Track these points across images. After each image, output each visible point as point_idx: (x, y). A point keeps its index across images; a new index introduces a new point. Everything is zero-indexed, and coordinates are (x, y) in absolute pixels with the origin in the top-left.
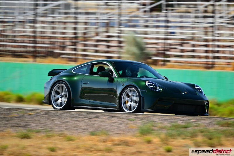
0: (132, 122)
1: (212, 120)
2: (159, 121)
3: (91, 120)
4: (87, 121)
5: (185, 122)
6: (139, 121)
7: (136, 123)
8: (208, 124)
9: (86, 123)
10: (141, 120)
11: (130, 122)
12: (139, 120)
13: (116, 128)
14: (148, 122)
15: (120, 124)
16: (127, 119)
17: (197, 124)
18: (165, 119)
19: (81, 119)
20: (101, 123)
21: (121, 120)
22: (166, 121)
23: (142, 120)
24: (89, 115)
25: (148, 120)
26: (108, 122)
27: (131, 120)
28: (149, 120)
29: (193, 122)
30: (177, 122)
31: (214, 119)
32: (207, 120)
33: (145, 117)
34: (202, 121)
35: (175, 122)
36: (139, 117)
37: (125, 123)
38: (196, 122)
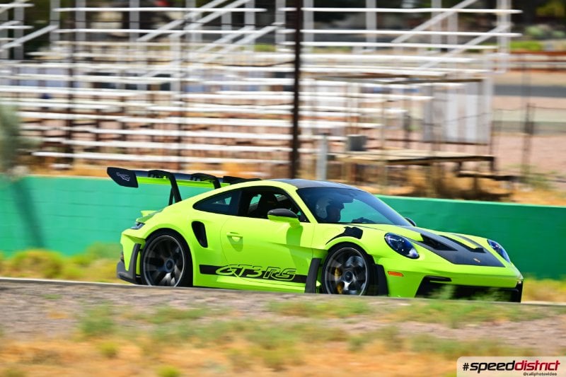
0: (53, 304)
2: (121, 302)
5: (186, 304)
6: (71, 302)
7: (64, 304)
8: (247, 309)
10: (76, 297)
11: (49, 304)
12: (68, 297)
13: (16, 317)
14: (93, 304)
15: (24, 308)
16: (39, 295)
17: (218, 307)
18: (135, 297)
21: (24, 299)
22: (138, 300)
23: (78, 297)
25: (91, 298)
27: (50, 299)
28: (96, 298)
29: (209, 304)
30: (167, 303)
31: (257, 297)
32: (240, 299)
33: (83, 290)
34: (229, 301)
35: (161, 304)
36: (69, 291)
37: (34, 305)
38: (216, 305)
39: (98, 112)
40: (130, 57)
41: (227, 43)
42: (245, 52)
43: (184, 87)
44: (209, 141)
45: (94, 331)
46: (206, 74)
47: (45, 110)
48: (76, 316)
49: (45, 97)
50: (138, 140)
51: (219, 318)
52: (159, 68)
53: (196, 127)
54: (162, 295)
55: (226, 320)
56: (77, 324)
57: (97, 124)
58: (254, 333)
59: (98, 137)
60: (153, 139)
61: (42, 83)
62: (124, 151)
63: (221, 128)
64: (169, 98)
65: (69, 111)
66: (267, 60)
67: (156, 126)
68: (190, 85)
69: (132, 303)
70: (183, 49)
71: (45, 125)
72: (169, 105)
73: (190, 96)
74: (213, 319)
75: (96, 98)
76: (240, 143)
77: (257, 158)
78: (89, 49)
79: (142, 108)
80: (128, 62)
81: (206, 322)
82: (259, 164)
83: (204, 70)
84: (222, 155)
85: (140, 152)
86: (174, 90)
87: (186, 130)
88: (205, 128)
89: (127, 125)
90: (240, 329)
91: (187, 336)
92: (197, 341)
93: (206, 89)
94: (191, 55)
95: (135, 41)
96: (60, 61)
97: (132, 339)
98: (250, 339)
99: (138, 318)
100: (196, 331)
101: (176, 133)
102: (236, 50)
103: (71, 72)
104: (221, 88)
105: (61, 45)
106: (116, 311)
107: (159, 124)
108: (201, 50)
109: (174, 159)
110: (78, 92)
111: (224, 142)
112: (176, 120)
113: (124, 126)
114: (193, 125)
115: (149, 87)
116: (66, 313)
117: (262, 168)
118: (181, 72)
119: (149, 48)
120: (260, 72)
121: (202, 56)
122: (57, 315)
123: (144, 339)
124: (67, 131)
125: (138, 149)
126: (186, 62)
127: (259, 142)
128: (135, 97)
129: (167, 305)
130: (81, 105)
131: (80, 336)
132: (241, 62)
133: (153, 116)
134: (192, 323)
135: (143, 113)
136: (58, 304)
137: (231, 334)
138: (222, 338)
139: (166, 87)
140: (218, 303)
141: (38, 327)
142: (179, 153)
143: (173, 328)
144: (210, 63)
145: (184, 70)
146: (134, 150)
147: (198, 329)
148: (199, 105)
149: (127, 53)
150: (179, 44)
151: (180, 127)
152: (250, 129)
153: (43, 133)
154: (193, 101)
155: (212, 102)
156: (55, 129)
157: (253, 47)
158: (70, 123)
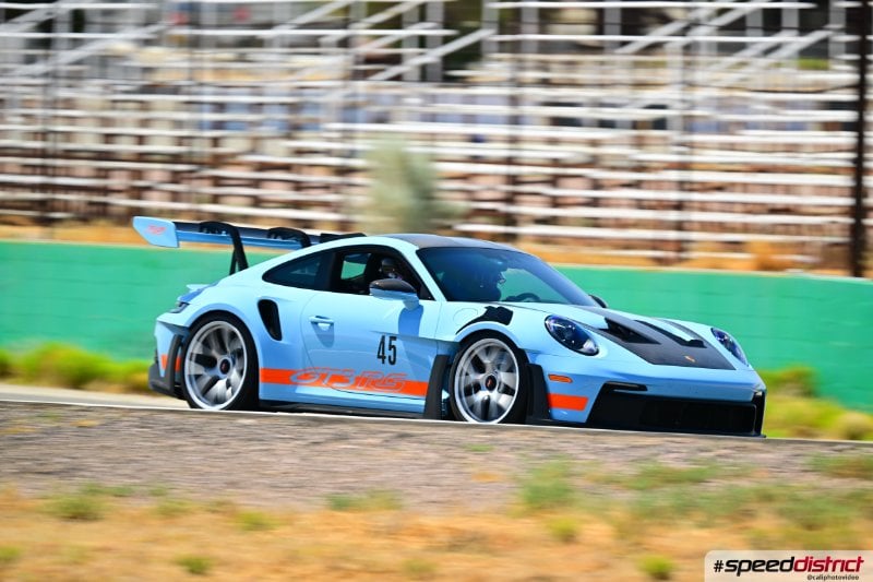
0: (481, 458)
1: (789, 453)
2: (585, 456)
3: (317, 448)
4: (305, 452)
5: (685, 460)
6: (507, 456)
7: (497, 460)
8: (778, 467)
9: (303, 459)
10: (516, 448)
11: (472, 458)
12: (507, 448)
13: (422, 480)
14: (541, 459)
15: (435, 465)
16: (457, 445)
17: (734, 465)
19: (280, 445)
20: (360, 463)
21: (435, 451)
22: (612, 454)
23: (518, 449)
24: (309, 430)
25: (539, 450)
26: (387, 457)
27: (475, 451)
28: (546, 450)
29: (719, 460)
30: (656, 458)
31: (794, 449)
32: (768, 452)
33: (526, 438)
34: (751, 455)
35: (646, 459)
36: (505, 439)
37: (452, 460)
38: (731, 460)
39: (556, 163)
40: (607, 78)
41: (757, 56)
42: (783, 70)
43: (689, 125)
44: (728, 207)
45: (542, 500)
46: (722, 104)
47: (476, 159)
48: (515, 479)
49: (476, 139)
50: (618, 206)
51: (735, 482)
52: (651, 96)
53: (708, 186)
54: (648, 446)
55: (744, 484)
56: (516, 490)
57: (554, 181)
58: (791, 505)
59: (555, 202)
60: (640, 204)
61: (470, 119)
62: (595, 223)
63: (745, 187)
64: (665, 142)
65: (509, 161)
66: (816, 83)
67: (644, 185)
68: (699, 122)
69: (601, 458)
70: (688, 65)
71: (474, 183)
72: (666, 153)
73: (697, 138)
74: (726, 482)
75: (553, 141)
76: (774, 211)
77: (799, 234)
78: (544, 66)
79: (623, 157)
80: (602, 85)
81: (716, 487)
82: (803, 244)
83: (719, 99)
84: (746, 228)
85: (621, 224)
86: (671, 129)
87: (691, 190)
88: (720, 188)
89: (600, 183)
90: (767, 498)
91: (684, 509)
92: (701, 517)
93: (722, 128)
94: (699, 76)
95: (613, 54)
96: (497, 84)
97: (601, 513)
98: (781, 513)
99: (609, 481)
100: (698, 501)
101: (674, 196)
102: (768, 68)
103: (514, 101)
104: (746, 125)
105: (499, 60)
106: (577, 470)
107: (649, 182)
108: (714, 67)
109: (673, 235)
110: (525, 131)
111: (751, 209)
112: (674, 175)
113: (597, 185)
114: (702, 183)
115: (635, 125)
116: (501, 473)
117: (808, 250)
118: (683, 101)
119: (637, 65)
120: (806, 101)
121: (716, 76)
122: (485, 476)
123: (619, 514)
124: (508, 192)
125: (617, 219)
126: (691, 85)
127: (804, 210)
128: (613, 139)
129: (655, 461)
130: (530, 152)
131: (520, 508)
132: (777, 85)
133: (641, 168)
134: (693, 489)
135: (625, 164)
136: (488, 459)
137: (753, 506)
138: (738, 512)
139: (660, 124)
140: (734, 458)
141: (457, 495)
142: (679, 226)
143: (663, 498)
144: (730, 88)
145: (688, 97)
146: (611, 222)
147: (702, 498)
148: (710, 152)
149: (603, 73)
150: (679, 59)
151: (682, 186)
152: (788, 189)
153: (471, 195)
154: (704, 146)
155: (732, 147)
156: (489, 189)
157: (796, 62)
158: (513, 180)
